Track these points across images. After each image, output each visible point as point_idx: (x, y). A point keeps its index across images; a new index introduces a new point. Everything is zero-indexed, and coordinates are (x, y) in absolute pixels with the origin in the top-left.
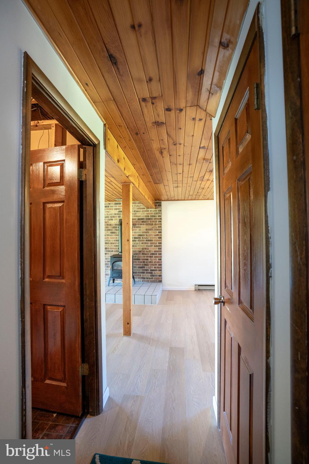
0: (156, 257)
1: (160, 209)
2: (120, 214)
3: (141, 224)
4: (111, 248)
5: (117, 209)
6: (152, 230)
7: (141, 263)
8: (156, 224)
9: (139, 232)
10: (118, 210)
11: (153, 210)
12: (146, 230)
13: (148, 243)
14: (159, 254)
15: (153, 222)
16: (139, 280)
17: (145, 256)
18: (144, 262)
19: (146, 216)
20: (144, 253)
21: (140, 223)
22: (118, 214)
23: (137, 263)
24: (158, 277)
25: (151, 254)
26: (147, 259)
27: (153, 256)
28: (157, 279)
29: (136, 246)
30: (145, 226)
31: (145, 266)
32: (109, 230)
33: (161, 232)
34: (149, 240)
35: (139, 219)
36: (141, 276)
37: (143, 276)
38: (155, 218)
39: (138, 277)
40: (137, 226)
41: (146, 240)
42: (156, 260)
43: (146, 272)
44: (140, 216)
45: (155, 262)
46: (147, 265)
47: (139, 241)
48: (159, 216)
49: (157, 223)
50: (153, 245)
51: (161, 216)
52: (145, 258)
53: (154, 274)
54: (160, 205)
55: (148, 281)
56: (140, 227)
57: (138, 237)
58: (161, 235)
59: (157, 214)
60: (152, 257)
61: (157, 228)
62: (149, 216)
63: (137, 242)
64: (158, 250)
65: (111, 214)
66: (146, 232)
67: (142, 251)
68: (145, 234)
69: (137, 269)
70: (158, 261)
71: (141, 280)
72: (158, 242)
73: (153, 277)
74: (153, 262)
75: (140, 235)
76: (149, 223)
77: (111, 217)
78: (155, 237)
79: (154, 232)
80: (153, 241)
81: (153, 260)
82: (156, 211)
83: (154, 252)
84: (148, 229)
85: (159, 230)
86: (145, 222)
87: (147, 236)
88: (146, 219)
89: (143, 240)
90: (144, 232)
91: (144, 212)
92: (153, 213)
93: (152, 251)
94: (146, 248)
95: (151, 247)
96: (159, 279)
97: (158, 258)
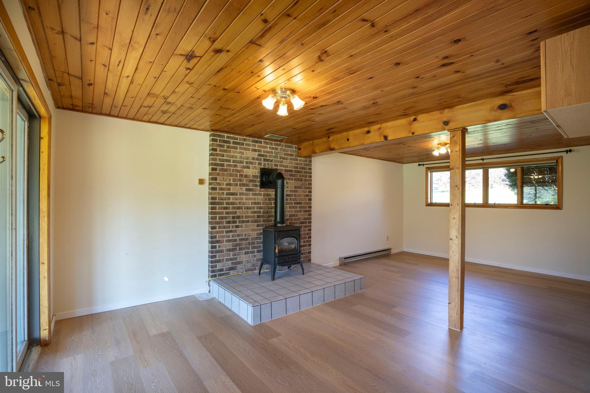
0: (305, 227)
1: (310, 159)
2: (261, 160)
3: (290, 179)
4: (246, 217)
5: (255, 150)
6: (302, 187)
8: (306, 180)
10: (257, 153)
11: (302, 159)
12: (295, 187)
13: (296, 207)
14: (309, 222)
15: (303, 176)
19: (295, 167)
20: (292, 222)
21: (287, 176)
22: (257, 159)
24: (307, 254)
25: (299, 223)
27: (303, 225)
28: (306, 258)
32: (244, 185)
33: (311, 192)
34: (298, 203)
41: (295, 202)
42: (305, 230)
44: (287, 166)
45: (304, 234)
47: (286, 203)
48: (309, 169)
49: (307, 178)
50: (303, 209)
51: (311, 169)
53: (302, 252)
58: (311, 196)
59: (307, 164)
60: (302, 227)
61: (307, 185)
62: (299, 168)
64: (307, 216)
65: (248, 158)
66: (295, 191)
67: (290, 218)
68: (293, 193)
70: (307, 232)
72: (307, 205)
73: (302, 256)
74: (302, 235)
75: (287, 195)
76: (298, 177)
77: (247, 163)
78: (304, 198)
79: (304, 191)
80: (302, 204)
81: (302, 231)
82: (306, 161)
83: (304, 220)
84: (297, 186)
85: (309, 189)
86: (293, 175)
87: (295, 196)
88: (295, 171)
89: (291, 202)
90: (293, 190)
91: (292, 161)
92: (303, 164)
93: (301, 218)
94: (295, 214)
95: (300, 212)
96: (308, 258)
97: (307, 228)
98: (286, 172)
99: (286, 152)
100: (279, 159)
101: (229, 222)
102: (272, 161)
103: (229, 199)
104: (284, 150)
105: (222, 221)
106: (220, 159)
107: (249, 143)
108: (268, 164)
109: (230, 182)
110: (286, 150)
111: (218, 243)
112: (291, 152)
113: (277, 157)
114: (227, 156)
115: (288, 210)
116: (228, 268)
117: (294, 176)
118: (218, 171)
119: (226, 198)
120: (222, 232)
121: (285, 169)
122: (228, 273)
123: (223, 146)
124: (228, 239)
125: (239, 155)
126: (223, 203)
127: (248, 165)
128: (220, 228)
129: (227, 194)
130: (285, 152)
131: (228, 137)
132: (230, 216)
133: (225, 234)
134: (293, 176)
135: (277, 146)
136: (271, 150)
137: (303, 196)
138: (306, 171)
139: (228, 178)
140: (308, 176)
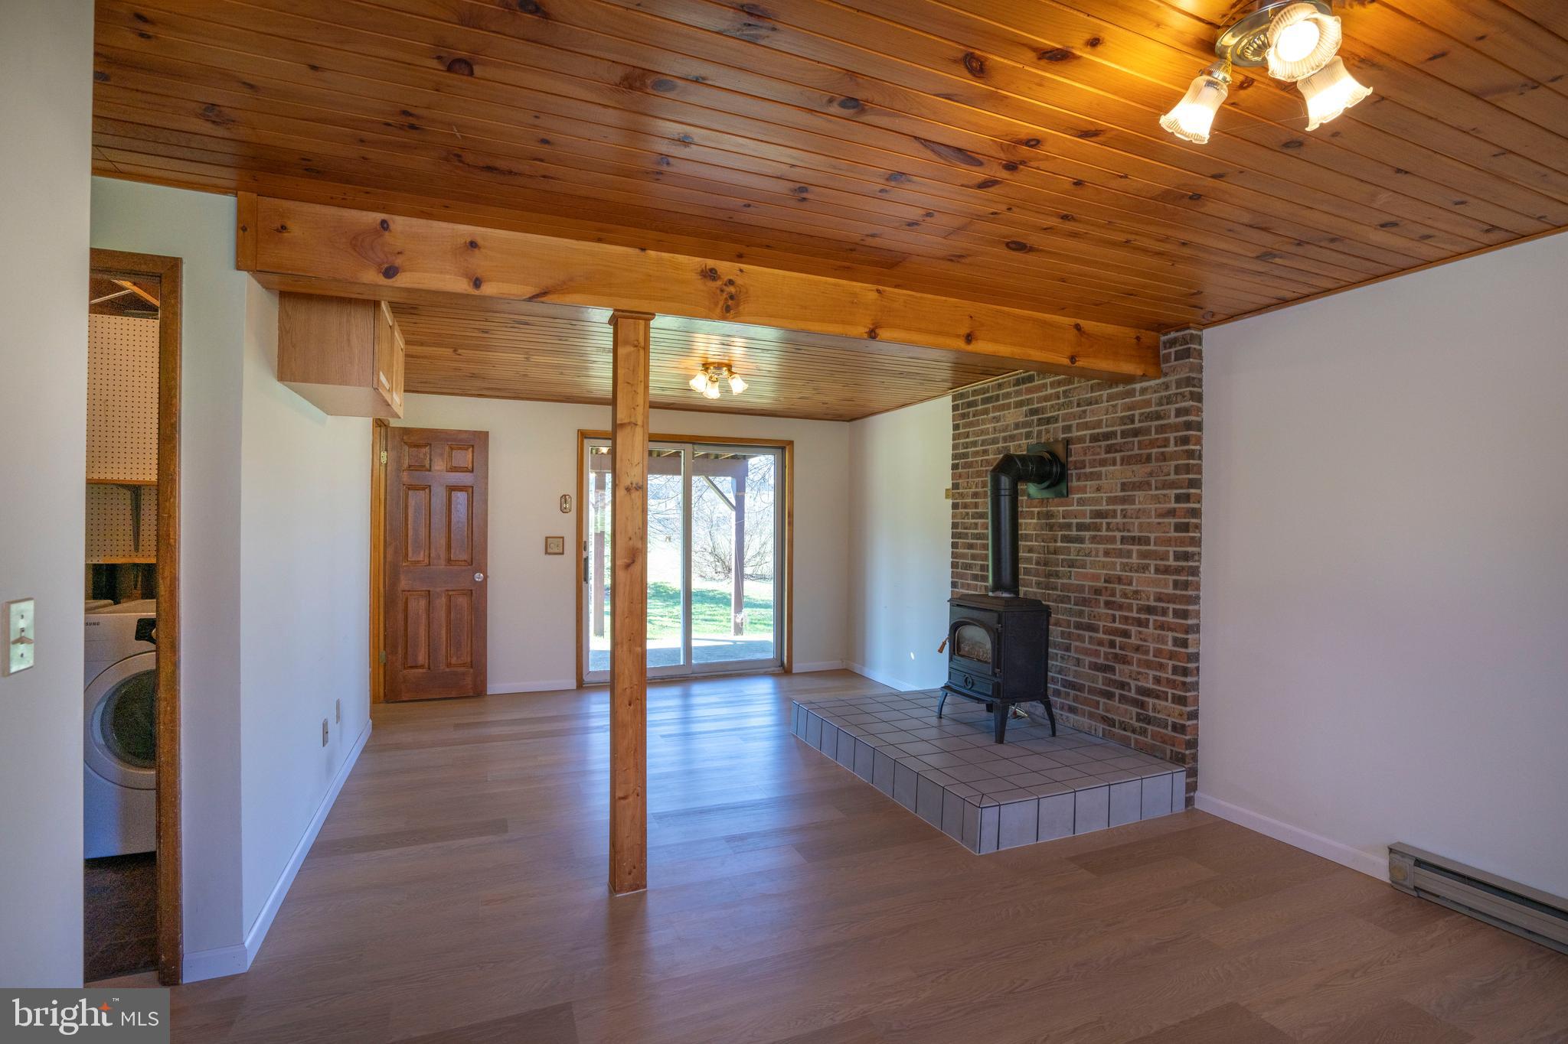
1: (1183, 375)
2: (1031, 424)
3: (1103, 463)
5: (1021, 404)
6: (1149, 484)
7: (1102, 648)
8: (1164, 457)
9: (1097, 501)
10: (1024, 408)
11: (1152, 383)
12: (1124, 487)
13: (1129, 554)
14: (1176, 614)
15: (1152, 444)
16: (1090, 728)
17: (1117, 613)
18: (1112, 644)
19: (1123, 421)
20: (1114, 602)
21: (1098, 454)
22: (1024, 425)
23: (1087, 645)
24: (1169, 732)
25: (1140, 609)
26: (1126, 634)
27: (1152, 618)
28: (1165, 742)
29: (1084, 566)
31: (1117, 667)
33: (1187, 498)
34: (1134, 540)
35: (1095, 438)
37: (1107, 711)
38: (1161, 426)
40: (1088, 470)
41: (1123, 538)
42: (1164, 641)
43: (1118, 692)
44: (1099, 424)
45: (1158, 653)
46: (1124, 660)
47: (1093, 539)
48: (1179, 413)
49: (1172, 448)
50: (1153, 563)
51: (1186, 411)
52: (1117, 625)
53: (1151, 714)
54: (1197, 352)
55: (1125, 742)
56: (1098, 476)
57: (1089, 524)
58: (1187, 513)
59: (1169, 400)
60: (1147, 626)
62: (1137, 418)
63: (1087, 545)
64: (1170, 591)
66: (1124, 500)
67: (1106, 588)
68: (1119, 508)
70: (1170, 646)
71: (1100, 727)
72: (1171, 550)
73: (1150, 727)
74: (1147, 652)
75: (1099, 514)
76: (1136, 451)
78: (1159, 523)
79: (1157, 499)
80: (1149, 545)
81: (1150, 640)
83: (1155, 600)
84: (1131, 482)
85: (1176, 488)
86: (1117, 447)
87: (1125, 517)
88: (1124, 434)
89: (1110, 536)
90: (1116, 497)
91: (1116, 402)
92: (1153, 400)
93: (1143, 591)
94: (1123, 577)
95: (1144, 573)
96: (1174, 746)
97: (1170, 634)
98: (1096, 442)
100: (1075, 409)
102: (1056, 419)
103: (975, 525)
105: (965, 573)
106: (963, 444)
107: (1008, 390)
108: (1047, 431)
109: (976, 489)
113: (1069, 405)
114: (974, 433)
115: (1103, 562)
117: (1121, 451)
118: (960, 470)
119: (971, 524)
121: (1091, 435)
123: (968, 415)
125: (993, 425)
126: (967, 536)
127: (1006, 444)
129: (973, 516)
131: (973, 393)
134: (1116, 451)
136: (1056, 390)
137: (1154, 517)
138: (1164, 425)
139: (974, 482)
140: (1172, 442)
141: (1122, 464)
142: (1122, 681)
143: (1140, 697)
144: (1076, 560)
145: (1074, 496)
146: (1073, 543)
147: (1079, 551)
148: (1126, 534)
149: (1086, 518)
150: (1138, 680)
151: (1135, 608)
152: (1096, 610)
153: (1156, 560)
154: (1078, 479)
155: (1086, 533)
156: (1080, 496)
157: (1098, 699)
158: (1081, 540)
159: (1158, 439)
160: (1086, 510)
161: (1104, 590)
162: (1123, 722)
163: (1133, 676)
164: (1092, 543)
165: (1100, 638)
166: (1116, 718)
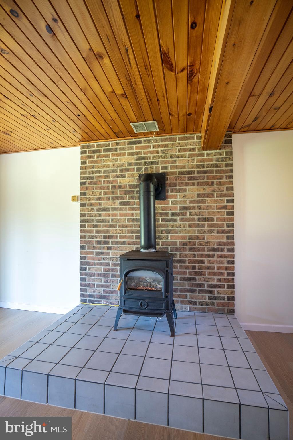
0: (221, 257)
1: (229, 150)
2: (140, 164)
3: (187, 185)
4: (121, 237)
5: (133, 154)
6: (213, 195)
7: (188, 270)
8: (220, 184)
9: (184, 202)
10: (135, 156)
11: (213, 152)
12: (199, 196)
13: (203, 226)
14: (228, 250)
16: (182, 308)
17: (196, 253)
18: (194, 267)
19: (197, 166)
20: (195, 248)
21: (184, 180)
22: (135, 164)
24: (226, 301)
25: (209, 250)
26: (202, 262)
27: (216, 253)
28: (224, 306)
29: (176, 232)
30: (196, 187)
31: (197, 277)
32: (117, 198)
33: (232, 201)
34: (205, 220)
35: (181, 173)
36: (188, 297)
37: (191, 299)
38: (219, 170)
39: (179, 299)
40: (178, 188)
41: (199, 219)
43: (197, 289)
44: (184, 167)
45: (219, 268)
46: (201, 274)
47: (181, 220)
48: (227, 165)
49: (224, 180)
50: (216, 229)
51: (231, 165)
52: (196, 258)
53: (216, 295)
54: (230, 142)
55: (203, 310)
56: (185, 191)
57: (179, 213)
58: (233, 207)
59: (222, 159)
60: (213, 257)
61: (223, 191)
62: (205, 166)
63: (178, 223)
64: (225, 240)
65: (122, 165)
66: (199, 202)
67: (190, 242)
68: (196, 205)
69: (179, 281)
70: (225, 265)
71: (188, 306)
72: (225, 223)
73: (216, 301)
74: (214, 269)
75: (185, 208)
76: (206, 180)
77: (121, 171)
78: (219, 212)
79: (217, 201)
80: (214, 221)
81: (215, 263)
82: (221, 154)
83: (217, 245)
84: (203, 194)
85: (227, 197)
86: (195, 178)
87: (200, 209)
88: (198, 172)
89: (191, 218)
90: (194, 200)
91: (193, 158)
92: (214, 159)
93: (211, 242)
94: (199, 237)
95: (211, 234)
96: (229, 307)
97: (225, 259)
98: (182, 175)
99: (181, 146)
100: (169, 159)
101: (99, 242)
102: (157, 163)
103: (100, 215)
104: (178, 144)
105: (92, 241)
106: (89, 172)
107: (124, 146)
108: (151, 168)
109: (100, 196)
110: (180, 144)
111: (87, 265)
112: (190, 145)
113: (166, 156)
114: (98, 167)
115: (188, 230)
116: (99, 295)
117: (197, 180)
118: (87, 185)
119: (96, 214)
120: (92, 253)
121: (179, 172)
122: (98, 301)
123: (93, 157)
124: (99, 261)
125: (112, 163)
126: (92, 221)
127: (122, 173)
128: (89, 248)
129: (97, 210)
130: (180, 148)
131: (98, 146)
132: (101, 236)
133: (95, 256)
134: (194, 180)
135: (165, 141)
136: (157, 149)
137: (216, 209)
138: (220, 170)
139: (98, 192)
140: (225, 177)
141: (198, 185)
142: (200, 284)
143: (210, 289)
144: (171, 230)
145: (169, 200)
146: (169, 222)
147: (173, 226)
148: (200, 217)
149: (177, 210)
150: (209, 281)
151: (206, 250)
152: (184, 252)
153: (218, 228)
154: (172, 191)
155: (177, 217)
156: (173, 199)
157: (185, 294)
158: (175, 220)
159: (217, 176)
160: (177, 206)
161: (188, 244)
162: (201, 302)
163: (206, 280)
164: (181, 221)
165: (186, 266)
166: (197, 301)
